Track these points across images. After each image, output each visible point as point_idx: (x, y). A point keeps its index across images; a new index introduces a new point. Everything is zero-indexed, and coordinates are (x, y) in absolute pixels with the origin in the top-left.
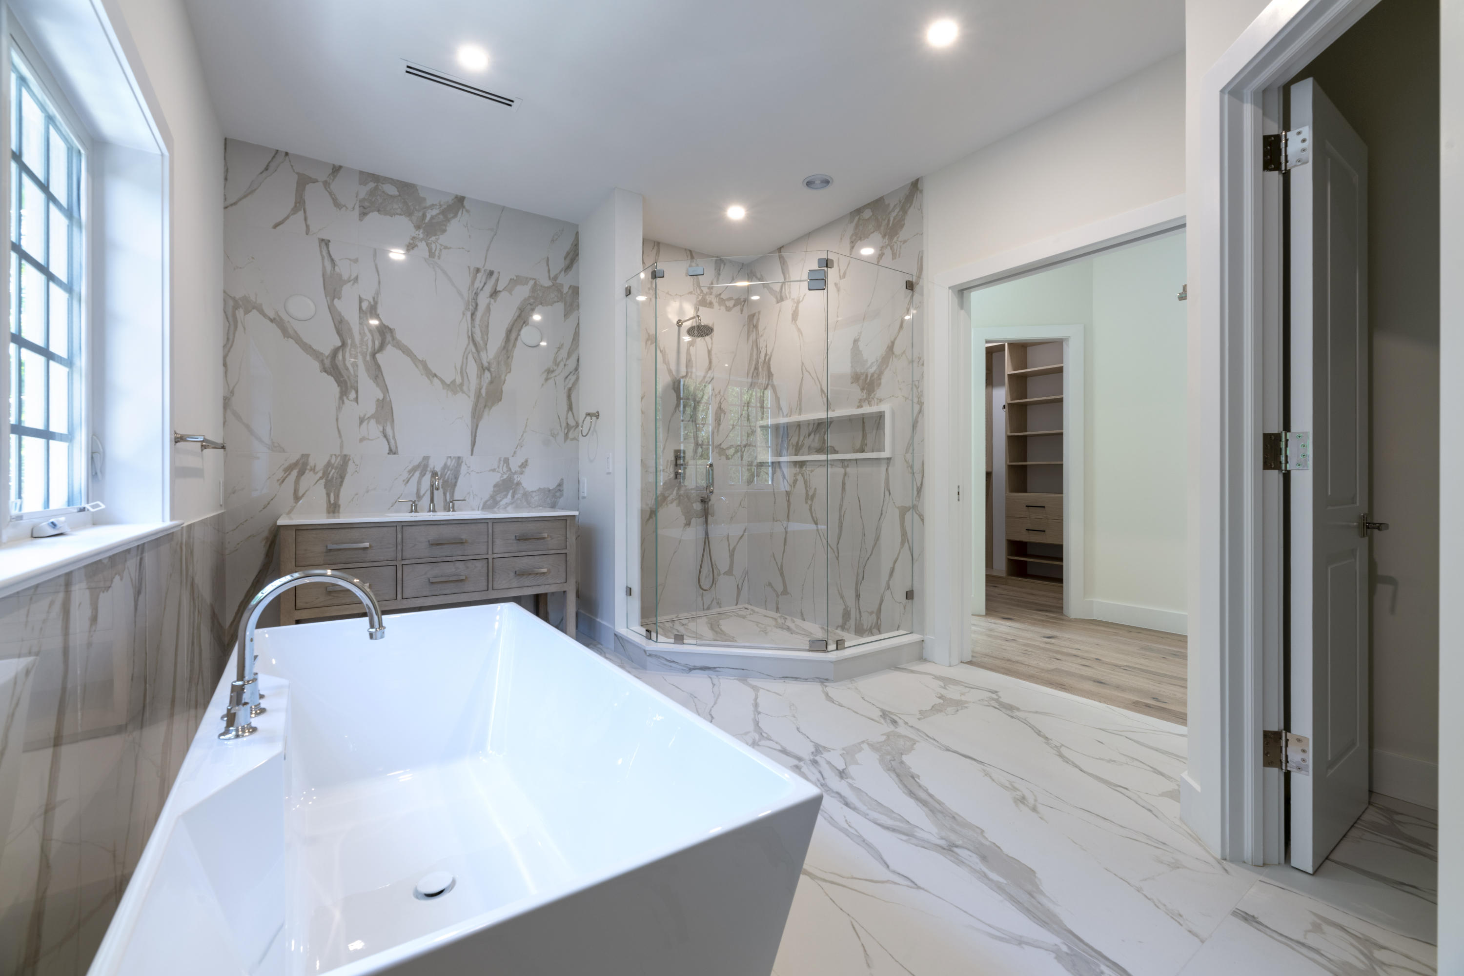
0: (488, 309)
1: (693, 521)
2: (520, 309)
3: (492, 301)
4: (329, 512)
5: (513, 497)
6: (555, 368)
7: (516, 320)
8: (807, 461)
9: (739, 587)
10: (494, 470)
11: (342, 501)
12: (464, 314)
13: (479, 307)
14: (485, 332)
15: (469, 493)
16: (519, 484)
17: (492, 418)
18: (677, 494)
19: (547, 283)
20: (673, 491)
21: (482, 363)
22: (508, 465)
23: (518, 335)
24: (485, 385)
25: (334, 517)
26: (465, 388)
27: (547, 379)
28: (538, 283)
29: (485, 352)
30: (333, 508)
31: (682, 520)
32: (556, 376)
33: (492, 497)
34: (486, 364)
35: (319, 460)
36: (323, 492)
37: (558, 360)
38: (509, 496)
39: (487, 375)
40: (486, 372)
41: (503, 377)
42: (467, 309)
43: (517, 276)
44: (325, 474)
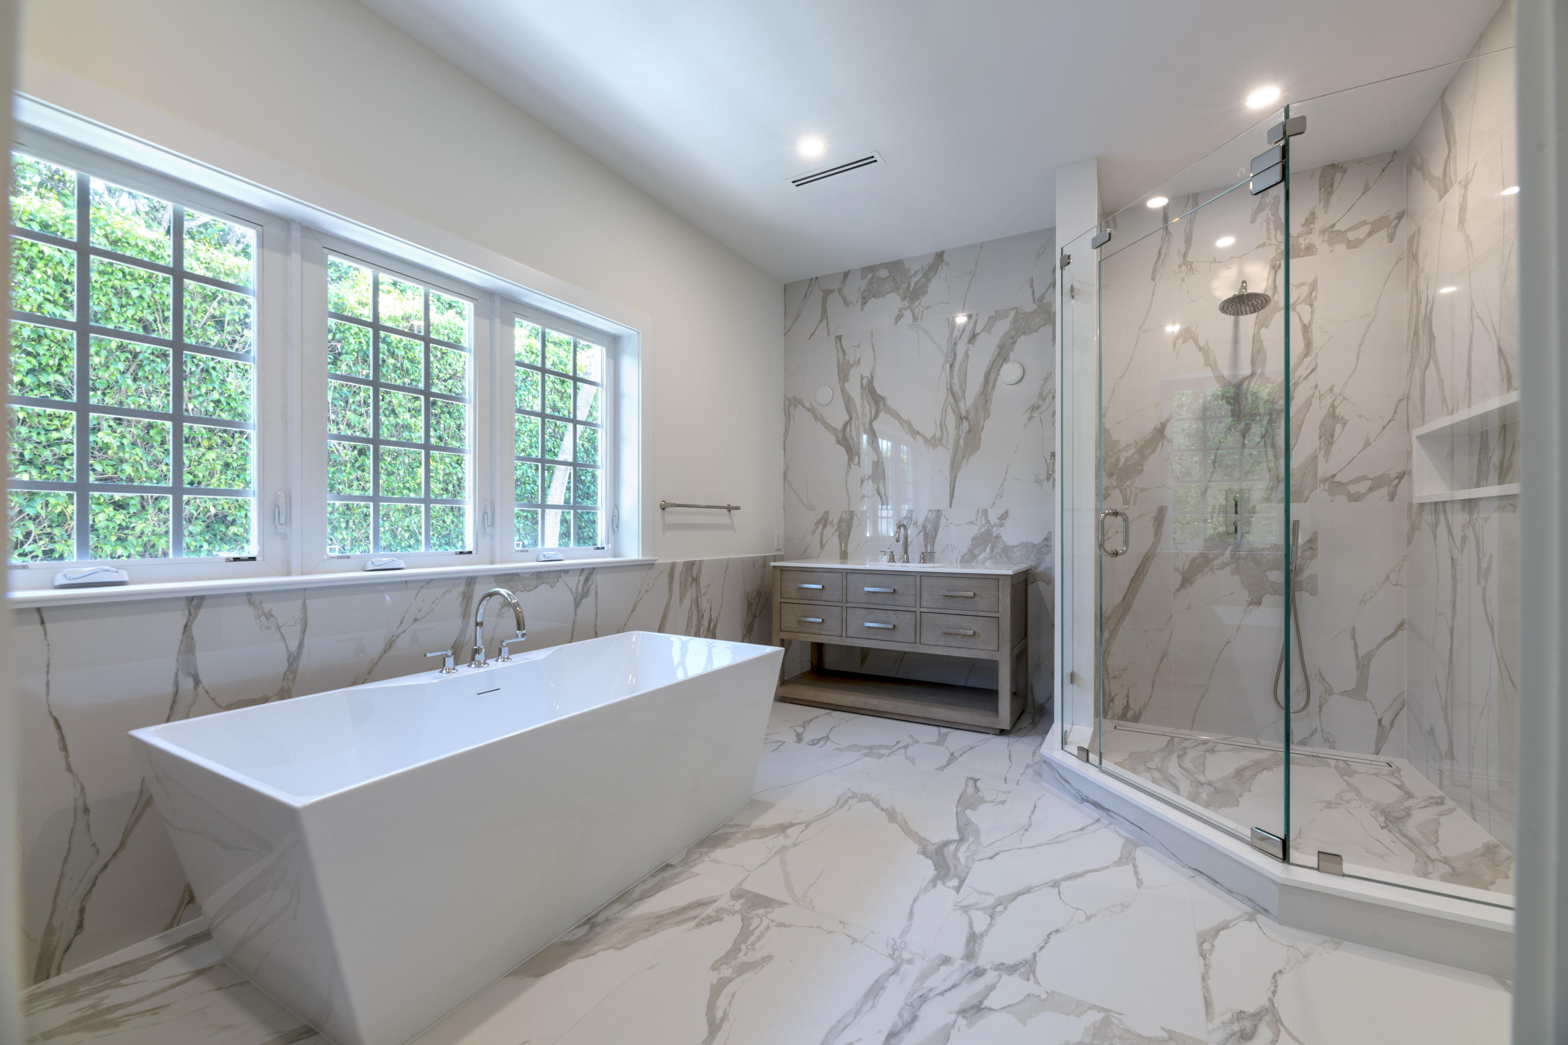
0: (966, 356)
1: (1267, 599)
2: (999, 347)
3: (970, 346)
4: (841, 559)
5: (992, 551)
6: (1041, 403)
7: (995, 359)
8: (1480, 499)
9: (1384, 723)
10: (972, 523)
11: (849, 550)
12: (943, 368)
13: (957, 357)
14: (963, 382)
15: (947, 546)
16: (998, 537)
17: (972, 468)
18: (1233, 555)
19: (1030, 307)
20: (1225, 550)
21: (960, 414)
22: (987, 516)
23: (998, 375)
24: (963, 435)
25: (844, 563)
26: (944, 441)
27: (1030, 418)
28: (1020, 311)
29: (963, 400)
30: (844, 556)
31: (1245, 595)
32: (1041, 412)
33: (971, 551)
34: (964, 413)
35: (835, 517)
36: (837, 541)
37: (1044, 394)
38: (988, 550)
39: (966, 423)
40: (965, 421)
41: (981, 425)
42: (946, 362)
43: (996, 312)
44: (839, 527)
